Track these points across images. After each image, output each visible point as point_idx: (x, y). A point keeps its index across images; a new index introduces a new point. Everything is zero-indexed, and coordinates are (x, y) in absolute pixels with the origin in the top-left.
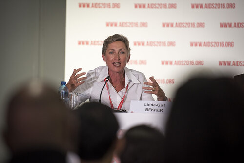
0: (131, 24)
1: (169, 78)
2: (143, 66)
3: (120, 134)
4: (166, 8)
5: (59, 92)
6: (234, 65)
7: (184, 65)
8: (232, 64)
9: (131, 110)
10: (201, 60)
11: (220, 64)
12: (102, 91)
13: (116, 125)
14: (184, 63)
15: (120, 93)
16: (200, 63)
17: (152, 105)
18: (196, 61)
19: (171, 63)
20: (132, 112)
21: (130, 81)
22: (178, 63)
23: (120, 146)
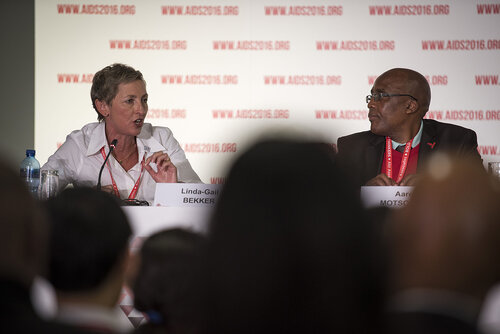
0: (156, 43)
1: (227, 142)
2: (178, 120)
3: (134, 246)
4: (219, 14)
5: (22, 170)
6: (342, 117)
7: (254, 117)
8: (338, 115)
9: (156, 202)
10: (284, 109)
11: (318, 116)
12: (103, 167)
13: (126, 228)
14: (253, 113)
15: (131, 172)
16: (282, 114)
17: (195, 192)
18: (276, 111)
19: (230, 115)
20: (159, 205)
21: (147, 149)
22: (243, 114)
23: (130, 267)
